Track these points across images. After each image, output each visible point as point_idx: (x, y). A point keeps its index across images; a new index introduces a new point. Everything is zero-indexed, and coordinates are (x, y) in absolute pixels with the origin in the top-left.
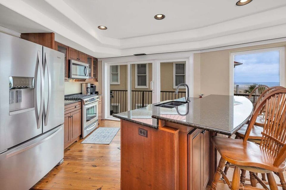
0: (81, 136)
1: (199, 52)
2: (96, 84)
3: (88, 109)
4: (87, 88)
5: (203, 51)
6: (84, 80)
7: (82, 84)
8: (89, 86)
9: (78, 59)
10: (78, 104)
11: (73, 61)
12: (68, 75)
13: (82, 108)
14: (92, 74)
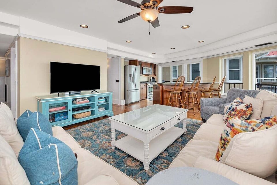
0: (146, 98)
1: (206, 58)
2: (155, 77)
3: (149, 87)
4: (151, 79)
5: (208, 58)
6: (149, 75)
7: (148, 77)
8: (152, 78)
9: (146, 66)
10: (145, 84)
11: (144, 68)
12: (142, 73)
13: (147, 87)
14: (153, 72)
